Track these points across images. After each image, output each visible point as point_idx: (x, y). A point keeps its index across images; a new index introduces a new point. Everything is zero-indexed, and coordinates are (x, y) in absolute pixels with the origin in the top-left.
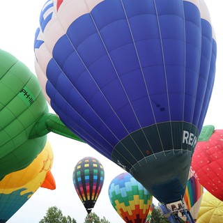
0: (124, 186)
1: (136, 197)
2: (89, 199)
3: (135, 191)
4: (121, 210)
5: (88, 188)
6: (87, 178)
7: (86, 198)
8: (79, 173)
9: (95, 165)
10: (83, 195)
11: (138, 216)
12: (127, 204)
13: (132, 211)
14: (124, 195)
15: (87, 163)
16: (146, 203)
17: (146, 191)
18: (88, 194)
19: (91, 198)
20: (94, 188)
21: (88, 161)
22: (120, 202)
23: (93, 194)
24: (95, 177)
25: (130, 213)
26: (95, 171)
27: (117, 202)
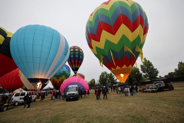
5: (77, 61)
6: (77, 56)
7: (75, 66)
8: (72, 53)
9: (81, 51)
10: (73, 64)
15: (77, 49)
18: (76, 64)
20: (80, 62)
21: (77, 48)
24: (81, 57)
26: (81, 54)
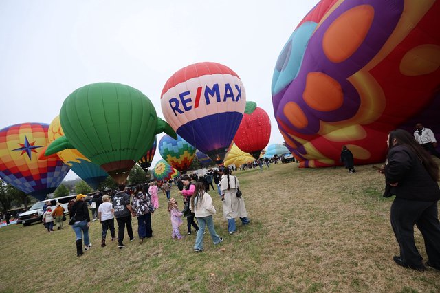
0: (176, 144)
1: (186, 152)
2: (144, 161)
3: (185, 148)
4: (173, 161)
11: (185, 164)
12: (178, 157)
13: (182, 162)
14: (176, 151)
16: (192, 155)
17: (193, 148)
19: (146, 160)
22: (172, 156)
23: (148, 157)
25: (180, 163)
27: (168, 156)
